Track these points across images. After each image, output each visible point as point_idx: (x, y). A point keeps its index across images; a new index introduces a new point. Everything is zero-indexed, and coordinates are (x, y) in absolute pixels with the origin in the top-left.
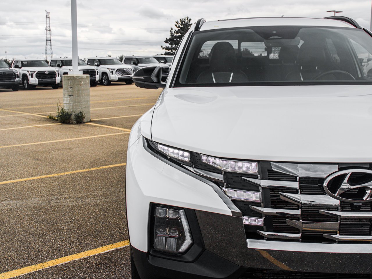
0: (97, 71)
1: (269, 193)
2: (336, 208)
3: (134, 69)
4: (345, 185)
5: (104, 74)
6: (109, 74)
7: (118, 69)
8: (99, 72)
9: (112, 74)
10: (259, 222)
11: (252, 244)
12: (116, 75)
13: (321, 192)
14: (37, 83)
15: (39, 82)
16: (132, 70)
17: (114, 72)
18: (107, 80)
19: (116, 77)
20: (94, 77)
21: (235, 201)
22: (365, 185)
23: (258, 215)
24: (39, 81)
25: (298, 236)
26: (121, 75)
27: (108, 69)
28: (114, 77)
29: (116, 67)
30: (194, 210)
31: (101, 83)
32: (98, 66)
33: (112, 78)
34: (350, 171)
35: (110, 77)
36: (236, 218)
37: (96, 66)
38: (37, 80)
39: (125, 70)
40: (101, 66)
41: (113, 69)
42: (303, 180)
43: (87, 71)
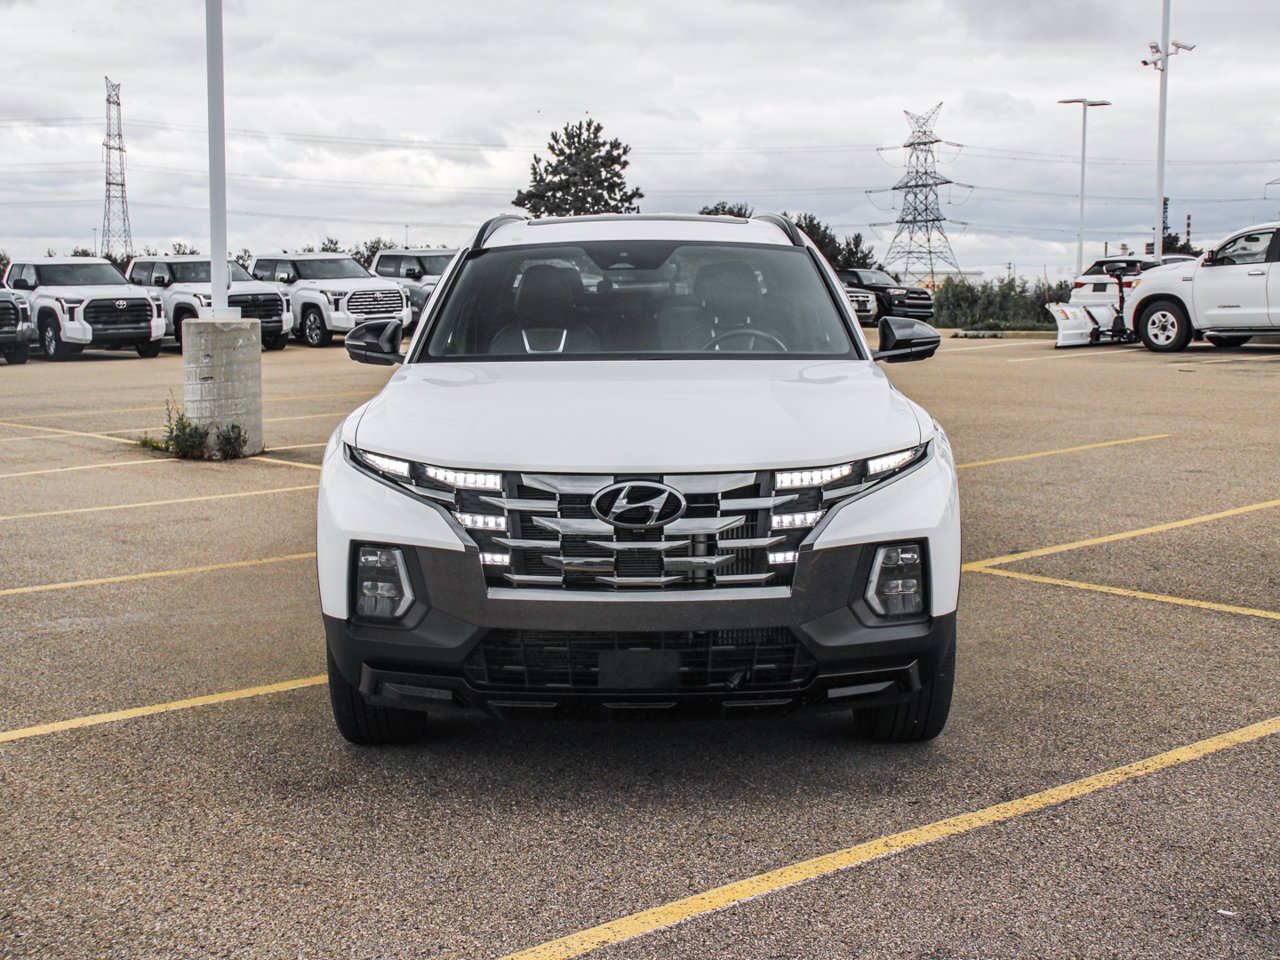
0: (288, 301)
1: (517, 517)
2: (608, 538)
3: (409, 294)
4: (621, 504)
5: (309, 308)
6: (327, 310)
7: (354, 294)
8: (291, 302)
9: (337, 309)
10: (503, 559)
11: (495, 594)
12: (348, 313)
13: (588, 514)
14: (89, 337)
15: (94, 335)
16: (400, 296)
17: (343, 302)
18: (318, 328)
19: (348, 319)
20: (275, 318)
21: (471, 532)
22: (647, 503)
23: (503, 549)
24: (94, 330)
25: (560, 579)
26: (366, 313)
27: (322, 292)
28: (341, 319)
29: (350, 286)
30: (414, 547)
31: (300, 338)
32: (290, 281)
33: (334, 323)
34: (628, 485)
35: (329, 316)
36: (470, 555)
37: (282, 283)
38: (89, 327)
39: (378, 295)
40: (301, 283)
41: (340, 294)
42: (565, 499)
43: (253, 300)
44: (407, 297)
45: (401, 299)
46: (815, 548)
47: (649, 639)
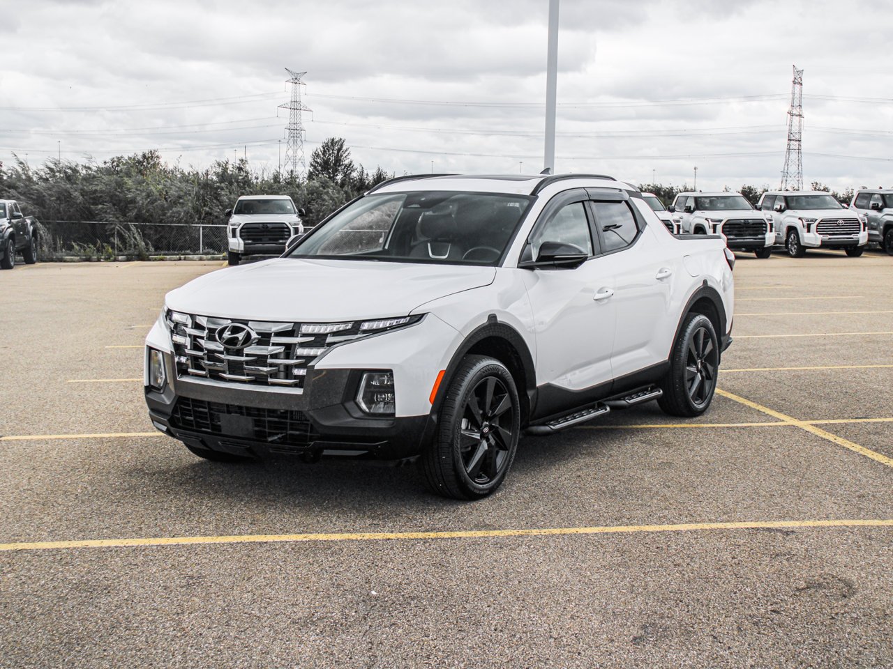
0: (771, 225)
2: (221, 353)
3: (866, 221)
4: (227, 335)
5: (792, 229)
6: (802, 232)
7: (822, 221)
8: (774, 225)
9: (809, 231)
12: (816, 233)
16: (859, 223)
17: (814, 227)
18: (796, 244)
19: (816, 238)
20: (760, 236)
22: (238, 335)
26: (830, 234)
27: (800, 219)
28: (811, 238)
29: (819, 215)
31: (780, 250)
32: (781, 211)
33: (806, 241)
35: (803, 236)
37: (776, 212)
39: (841, 221)
40: (788, 212)
41: (812, 221)
43: (745, 223)
44: (864, 224)
45: (860, 225)
46: (315, 368)
47: (240, 410)
